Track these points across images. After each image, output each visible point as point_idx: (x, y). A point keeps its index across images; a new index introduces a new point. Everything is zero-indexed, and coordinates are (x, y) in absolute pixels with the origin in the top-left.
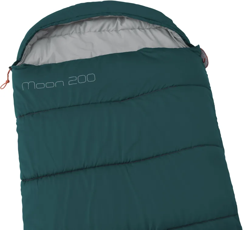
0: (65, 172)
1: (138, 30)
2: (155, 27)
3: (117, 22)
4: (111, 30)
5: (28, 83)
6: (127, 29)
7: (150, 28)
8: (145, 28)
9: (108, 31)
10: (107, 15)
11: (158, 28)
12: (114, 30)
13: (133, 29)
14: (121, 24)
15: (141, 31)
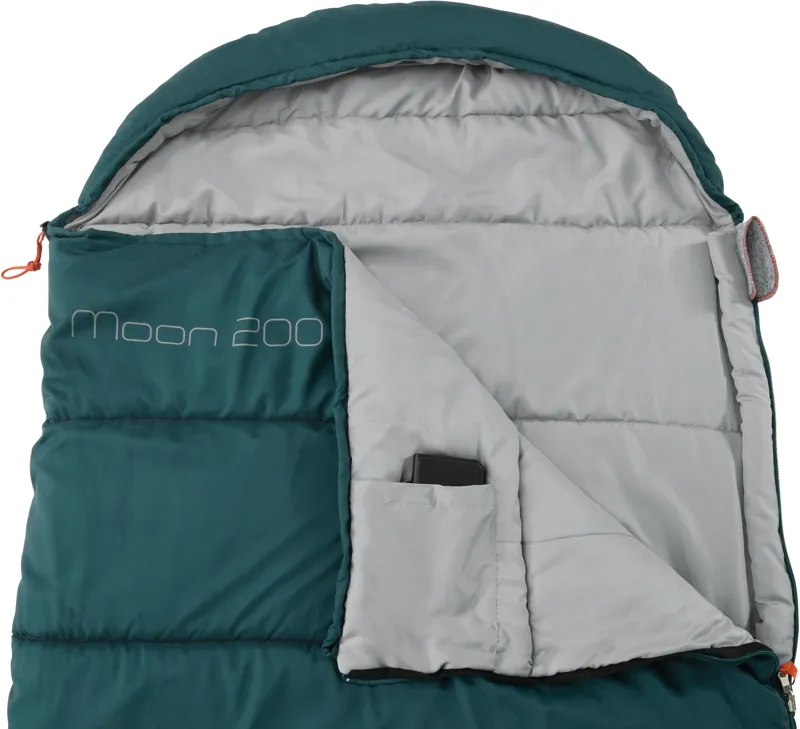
0: (165, 641)
1: (533, 121)
2: (602, 109)
3: (460, 86)
4: (435, 113)
5: (95, 316)
6: (494, 114)
7: (582, 113)
8: (561, 111)
9: (423, 116)
10: (428, 57)
11: (613, 115)
12: (445, 114)
13: (516, 114)
14: (474, 95)
15: (544, 122)
